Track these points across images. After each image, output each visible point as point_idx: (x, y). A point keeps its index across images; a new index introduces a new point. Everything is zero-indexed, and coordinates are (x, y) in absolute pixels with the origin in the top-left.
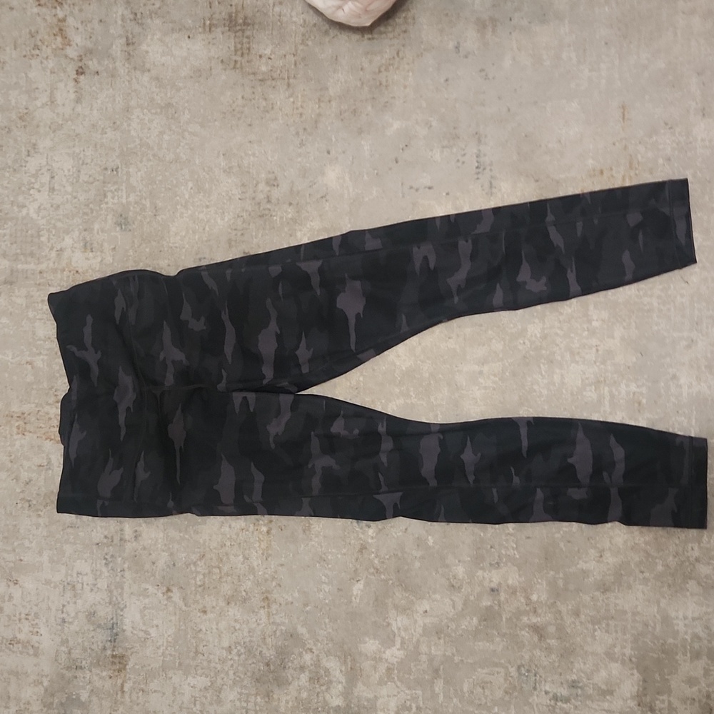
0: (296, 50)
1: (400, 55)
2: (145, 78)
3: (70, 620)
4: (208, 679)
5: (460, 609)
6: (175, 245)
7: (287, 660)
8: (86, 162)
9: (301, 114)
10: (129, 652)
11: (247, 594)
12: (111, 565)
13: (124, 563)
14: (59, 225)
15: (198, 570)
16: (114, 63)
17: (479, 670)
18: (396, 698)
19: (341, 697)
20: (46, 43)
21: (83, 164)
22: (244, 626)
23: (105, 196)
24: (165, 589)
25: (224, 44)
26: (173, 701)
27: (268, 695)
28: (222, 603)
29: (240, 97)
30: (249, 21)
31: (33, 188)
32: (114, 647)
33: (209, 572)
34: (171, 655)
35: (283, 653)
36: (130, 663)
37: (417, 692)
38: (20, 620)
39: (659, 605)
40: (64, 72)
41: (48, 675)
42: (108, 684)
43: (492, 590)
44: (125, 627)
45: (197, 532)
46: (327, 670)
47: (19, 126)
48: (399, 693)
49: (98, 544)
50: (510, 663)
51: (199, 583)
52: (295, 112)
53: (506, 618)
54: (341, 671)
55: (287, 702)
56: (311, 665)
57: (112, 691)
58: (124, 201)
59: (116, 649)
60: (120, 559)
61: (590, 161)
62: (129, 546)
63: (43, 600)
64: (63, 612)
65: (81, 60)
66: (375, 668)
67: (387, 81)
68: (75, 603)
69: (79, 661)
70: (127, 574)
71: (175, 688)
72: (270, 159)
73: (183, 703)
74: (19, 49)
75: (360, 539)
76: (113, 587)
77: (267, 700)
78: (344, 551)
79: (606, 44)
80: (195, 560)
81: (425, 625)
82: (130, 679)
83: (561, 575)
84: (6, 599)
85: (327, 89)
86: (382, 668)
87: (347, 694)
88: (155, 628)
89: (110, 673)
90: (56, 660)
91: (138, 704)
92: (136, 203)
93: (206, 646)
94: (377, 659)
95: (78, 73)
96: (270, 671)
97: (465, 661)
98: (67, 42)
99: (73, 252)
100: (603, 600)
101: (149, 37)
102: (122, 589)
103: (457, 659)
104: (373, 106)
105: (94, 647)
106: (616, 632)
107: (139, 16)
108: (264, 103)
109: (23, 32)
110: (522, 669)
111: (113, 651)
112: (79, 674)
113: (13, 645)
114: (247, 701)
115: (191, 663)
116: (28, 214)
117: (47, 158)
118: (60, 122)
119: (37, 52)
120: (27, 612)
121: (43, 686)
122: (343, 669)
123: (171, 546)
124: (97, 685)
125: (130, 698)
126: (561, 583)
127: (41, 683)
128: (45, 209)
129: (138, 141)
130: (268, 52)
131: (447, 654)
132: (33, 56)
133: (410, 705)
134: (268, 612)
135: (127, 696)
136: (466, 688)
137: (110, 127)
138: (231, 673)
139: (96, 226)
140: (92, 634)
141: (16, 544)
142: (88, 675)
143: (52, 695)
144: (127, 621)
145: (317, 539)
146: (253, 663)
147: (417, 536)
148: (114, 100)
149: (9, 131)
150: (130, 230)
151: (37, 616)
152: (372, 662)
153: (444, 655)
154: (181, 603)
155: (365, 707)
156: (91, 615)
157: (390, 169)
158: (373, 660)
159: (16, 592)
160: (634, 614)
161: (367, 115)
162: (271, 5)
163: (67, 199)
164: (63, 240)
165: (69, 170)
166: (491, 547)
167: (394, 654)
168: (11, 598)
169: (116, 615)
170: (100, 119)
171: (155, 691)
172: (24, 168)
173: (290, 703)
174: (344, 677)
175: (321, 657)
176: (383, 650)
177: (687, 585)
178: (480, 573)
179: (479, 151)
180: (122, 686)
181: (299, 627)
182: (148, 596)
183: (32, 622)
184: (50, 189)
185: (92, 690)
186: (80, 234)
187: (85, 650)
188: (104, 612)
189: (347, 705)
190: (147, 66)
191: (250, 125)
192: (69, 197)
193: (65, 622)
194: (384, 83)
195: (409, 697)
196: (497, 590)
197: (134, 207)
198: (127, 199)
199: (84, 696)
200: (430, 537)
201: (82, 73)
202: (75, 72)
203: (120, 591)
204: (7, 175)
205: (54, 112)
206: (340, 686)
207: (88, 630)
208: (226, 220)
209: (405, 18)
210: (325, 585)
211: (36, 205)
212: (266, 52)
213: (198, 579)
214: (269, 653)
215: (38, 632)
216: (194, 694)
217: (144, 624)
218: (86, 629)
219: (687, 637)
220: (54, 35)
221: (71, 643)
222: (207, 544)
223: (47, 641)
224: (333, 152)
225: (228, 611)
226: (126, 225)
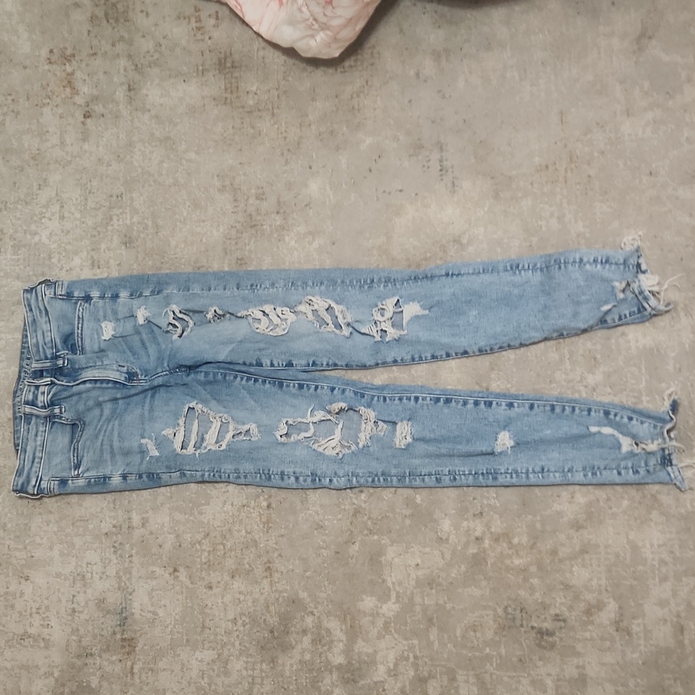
0: (279, 86)
1: (369, 83)
2: (146, 117)
3: (80, 609)
4: (215, 652)
5: (449, 559)
6: (175, 256)
7: (290, 625)
8: (92, 191)
9: (285, 138)
10: (138, 634)
11: (250, 566)
12: (119, 552)
13: (132, 549)
14: (69, 247)
15: (203, 548)
16: (118, 106)
17: (470, 614)
18: (394, 650)
19: (342, 655)
20: (56, 94)
21: (90, 193)
22: (249, 597)
23: (111, 219)
24: (171, 570)
25: (215, 84)
26: (182, 678)
27: (273, 661)
28: (226, 578)
29: (231, 127)
30: (236, 64)
31: (44, 217)
32: (124, 630)
33: (214, 550)
34: (178, 633)
35: (286, 620)
36: (139, 645)
37: (414, 642)
38: (31, 615)
39: (628, 538)
40: (72, 116)
41: (59, 665)
42: (118, 668)
43: (477, 539)
44: (133, 611)
45: (201, 513)
46: (328, 631)
47: (31, 164)
48: (396, 645)
49: (107, 534)
50: (497, 604)
51: (204, 560)
52: (280, 136)
53: (492, 564)
54: (341, 630)
55: (292, 666)
56: (313, 627)
57: (122, 675)
58: (128, 222)
59: (125, 633)
60: (128, 545)
61: (537, 159)
62: (137, 533)
63: (54, 593)
64: (73, 603)
65: (88, 106)
66: (373, 623)
67: (359, 105)
68: (85, 592)
69: (89, 648)
70: (135, 559)
71: (183, 665)
72: (259, 177)
73: (191, 678)
74: (31, 99)
75: (354, 504)
76: (121, 573)
77: (272, 665)
78: (340, 516)
79: (543, 63)
80: (200, 539)
81: (417, 577)
82: (139, 660)
83: (538, 518)
84: (18, 596)
85: (307, 115)
86: (380, 623)
87: (348, 651)
88: (163, 608)
89: (120, 657)
90: (67, 650)
91: (147, 684)
92: (139, 223)
93: (212, 620)
94: (375, 615)
95: (85, 117)
96: (275, 638)
97: (456, 608)
98: (75, 92)
99: (81, 270)
100: (577, 537)
101: (149, 83)
102: (130, 574)
103: (448, 606)
104: (347, 127)
105: (104, 633)
106: (591, 565)
107: (139, 66)
108: (252, 131)
109: (35, 85)
110: (509, 609)
111: (123, 634)
112: (90, 661)
113: (24, 640)
114: (253, 669)
115: (199, 638)
116: (40, 240)
117: (57, 191)
118: (69, 159)
119: (48, 101)
120: (37, 607)
121: (54, 677)
122: (344, 628)
123: (177, 529)
124: (107, 670)
125: (140, 678)
126: (538, 525)
127: (52, 674)
128: (56, 234)
129: (140, 170)
130: (254, 88)
131: (439, 602)
132: (44, 104)
133: (408, 655)
134: (271, 581)
135: (136, 677)
136: (458, 633)
137: (115, 160)
138: (237, 643)
139: (103, 246)
140: (103, 620)
141: (27, 541)
142: (98, 661)
143: (63, 685)
144: (136, 605)
145: (314, 508)
146: (258, 631)
147: (405, 496)
148: (118, 137)
149: (22, 170)
150: (134, 247)
151: (47, 608)
152: (370, 618)
153: (437, 604)
154: (188, 583)
155: (365, 662)
156: (101, 602)
157: (365, 178)
158: (370, 616)
159: (28, 589)
160: (607, 547)
161: (343, 134)
162: (256, 50)
163: (76, 224)
164: (72, 260)
165: (77, 199)
166: (474, 499)
167: (390, 608)
168: (22, 594)
169: (125, 600)
170: (105, 154)
171: (164, 670)
172: (35, 201)
173: (295, 666)
174: (344, 636)
175: (322, 618)
176: (379, 606)
177: (651, 516)
178: (465, 523)
179: (442, 156)
180: (132, 668)
181: (300, 592)
182: (156, 578)
183: (43, 616)
184: (60, 216)
185: (103, 676)
186: (88, 254)
187: (95, 636)
188: (113, 599)
189: (349, 662)
190: (148, 107)
191: (240, 150)
192: (78, 222)
193: (75, 612)
194: (356, 107)
195: (406, 648)
196: (482, 539)
197: (137, 227)
198: (131, 220)
199: (94, 682)
200: (417, 496)
201: (88, 117)
202: (82, 116)
203: (128, 576)
204: (20, 207)
205: (64, 151)
206: (341, 644)
207: (98, 616)
208: (221, 230)
209: (372, 53)
210: (323, 551)
211: (47, 232)
212: (252, 89)
213: (203, 557)
214: (273, 620)
215: (48, 625)
216: (201, 668)
217: (152, 605)
218: (96, 616)
219: (654, 563)
220: (64, 87)
221: (82, 631)
222: (211, 523)
223: (58, 633)
224: (314, 168)
225: (233, 584)
226: (130, 243)
